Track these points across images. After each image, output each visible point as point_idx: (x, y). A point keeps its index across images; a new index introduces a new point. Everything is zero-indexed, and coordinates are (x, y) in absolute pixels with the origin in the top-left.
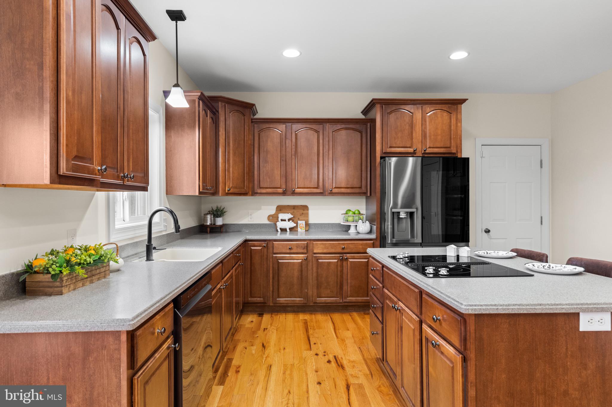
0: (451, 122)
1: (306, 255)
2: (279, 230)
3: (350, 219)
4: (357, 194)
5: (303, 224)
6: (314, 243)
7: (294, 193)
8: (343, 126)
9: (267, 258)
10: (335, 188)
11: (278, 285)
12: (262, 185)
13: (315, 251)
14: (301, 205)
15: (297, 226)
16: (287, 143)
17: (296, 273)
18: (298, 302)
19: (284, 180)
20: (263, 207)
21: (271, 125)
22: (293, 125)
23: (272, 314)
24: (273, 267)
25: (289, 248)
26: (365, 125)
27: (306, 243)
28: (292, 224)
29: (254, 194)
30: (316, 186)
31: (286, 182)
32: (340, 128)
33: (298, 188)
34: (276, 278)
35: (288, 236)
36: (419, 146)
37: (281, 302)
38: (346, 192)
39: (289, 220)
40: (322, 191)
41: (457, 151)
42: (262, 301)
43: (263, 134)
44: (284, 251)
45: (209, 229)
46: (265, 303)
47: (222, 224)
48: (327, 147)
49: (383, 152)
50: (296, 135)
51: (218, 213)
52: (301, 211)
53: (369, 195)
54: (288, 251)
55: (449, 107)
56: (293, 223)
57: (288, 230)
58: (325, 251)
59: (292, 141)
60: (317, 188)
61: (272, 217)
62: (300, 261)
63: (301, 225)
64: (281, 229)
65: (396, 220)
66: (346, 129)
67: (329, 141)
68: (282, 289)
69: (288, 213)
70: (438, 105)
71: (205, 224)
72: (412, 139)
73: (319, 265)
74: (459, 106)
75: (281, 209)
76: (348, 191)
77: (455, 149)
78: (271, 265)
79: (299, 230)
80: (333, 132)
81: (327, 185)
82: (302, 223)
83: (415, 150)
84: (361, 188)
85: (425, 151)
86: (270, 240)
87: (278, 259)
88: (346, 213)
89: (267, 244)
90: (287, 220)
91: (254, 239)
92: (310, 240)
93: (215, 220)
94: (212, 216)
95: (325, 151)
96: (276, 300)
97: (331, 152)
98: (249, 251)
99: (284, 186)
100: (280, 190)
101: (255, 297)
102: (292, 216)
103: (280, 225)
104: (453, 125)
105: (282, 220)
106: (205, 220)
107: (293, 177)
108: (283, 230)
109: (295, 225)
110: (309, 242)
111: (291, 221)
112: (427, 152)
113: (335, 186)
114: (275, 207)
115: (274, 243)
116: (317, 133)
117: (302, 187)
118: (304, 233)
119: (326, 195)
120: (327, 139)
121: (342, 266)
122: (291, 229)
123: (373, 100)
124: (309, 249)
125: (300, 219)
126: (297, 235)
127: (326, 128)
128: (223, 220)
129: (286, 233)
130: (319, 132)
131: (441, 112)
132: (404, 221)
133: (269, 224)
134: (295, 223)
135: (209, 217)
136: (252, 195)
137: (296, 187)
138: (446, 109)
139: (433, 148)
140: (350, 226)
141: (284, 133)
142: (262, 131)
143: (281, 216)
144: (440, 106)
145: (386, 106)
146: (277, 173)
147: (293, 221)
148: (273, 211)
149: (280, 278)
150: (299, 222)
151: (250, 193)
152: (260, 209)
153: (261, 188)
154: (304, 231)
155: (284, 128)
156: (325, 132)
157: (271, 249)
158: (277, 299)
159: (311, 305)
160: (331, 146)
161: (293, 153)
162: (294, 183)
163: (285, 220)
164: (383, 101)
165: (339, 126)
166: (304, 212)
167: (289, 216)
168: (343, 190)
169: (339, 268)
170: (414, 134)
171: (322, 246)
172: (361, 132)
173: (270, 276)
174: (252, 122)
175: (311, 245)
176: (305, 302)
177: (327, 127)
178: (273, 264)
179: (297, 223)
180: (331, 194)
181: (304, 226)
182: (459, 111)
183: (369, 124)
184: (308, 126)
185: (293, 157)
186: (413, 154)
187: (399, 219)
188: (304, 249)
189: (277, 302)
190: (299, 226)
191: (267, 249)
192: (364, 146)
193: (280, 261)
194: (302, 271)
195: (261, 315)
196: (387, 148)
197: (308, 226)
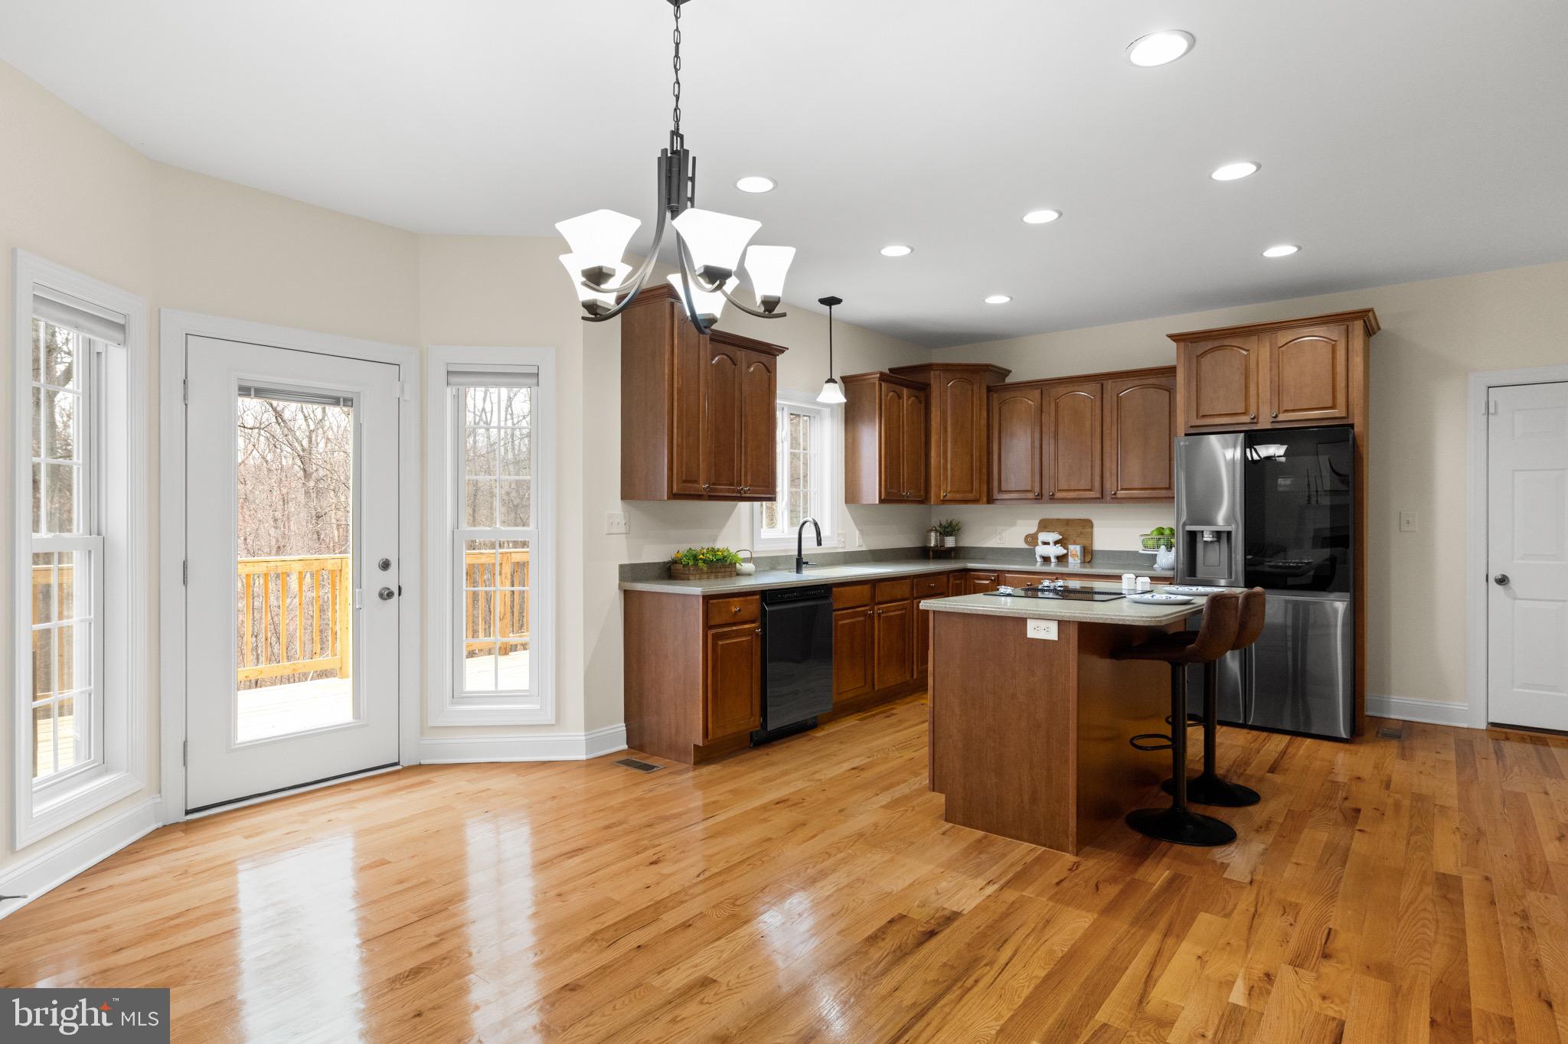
2: (1039, 559)
3: (1152, 543)
4: (1162, 500)
5: (1078, 551)
12: (1004, 488)
14: (1080, 519)
15: (1067, 553)
19: (1037, 479)
20: (1019, 522)
28: (1060, 550)
31: (1041, 481)
35: (1053, 567)
38: (1144, 496)
39: (1056, 543)
45: (931, 553)
47: (954, 546)
51: (950, 529)
52: (1078, 530)
56: (1061, 548)
57: (1053, 560)
61: (1032, 537)
63: (1074, 553)
64: (1041, 557)
65: (1199, 547)
69: (1053, 532)
71: (928, 545)
75: (1045, 525)
76: (1148, 494)
79: (1071, 559)
82: (1075, 549)
84: (1168, 489)
88: (1152, 533)
90: (1052, 544)
93: (942, 541)
94: (938, 534)
102: (1061, 537)
103: (1041, 550)
105: (1044, 543)
106: (927, 539)
108: (1046, 560)
109: (1065, 551)
111: (1058, 545)
114: (1035, 522)
117: (1066, 488)
118: (1079, 563)
119: (1108, 502)
122: (1058, 558)
125: (1072, 541)
126: (1067, 566)
128: (956, 541)
129: (1050, 564)
132: (1215, 547)
133: (1024, 549)
134: (1064, 549)
135: (933, 534)
137: (1057, 489)
140: (1155, 556)
143: (1043, 536)
146: (1027, 470)
147: (1061, 545)
148: (1031, 528)
150: (1071, 547)
151: (984, 499)
152: (1014, 524)
153: (1002, 491)
154: (1079, 561)
162: (1052, 483)
163: (1048, 544)
166: (1082, 531)
167: (1057, 537)
168: (1138, 493)
174: (1003, 388)
179: (1067, 549)
181: (1081, 554)
190: (1070, 554)
197: (1088, 555)
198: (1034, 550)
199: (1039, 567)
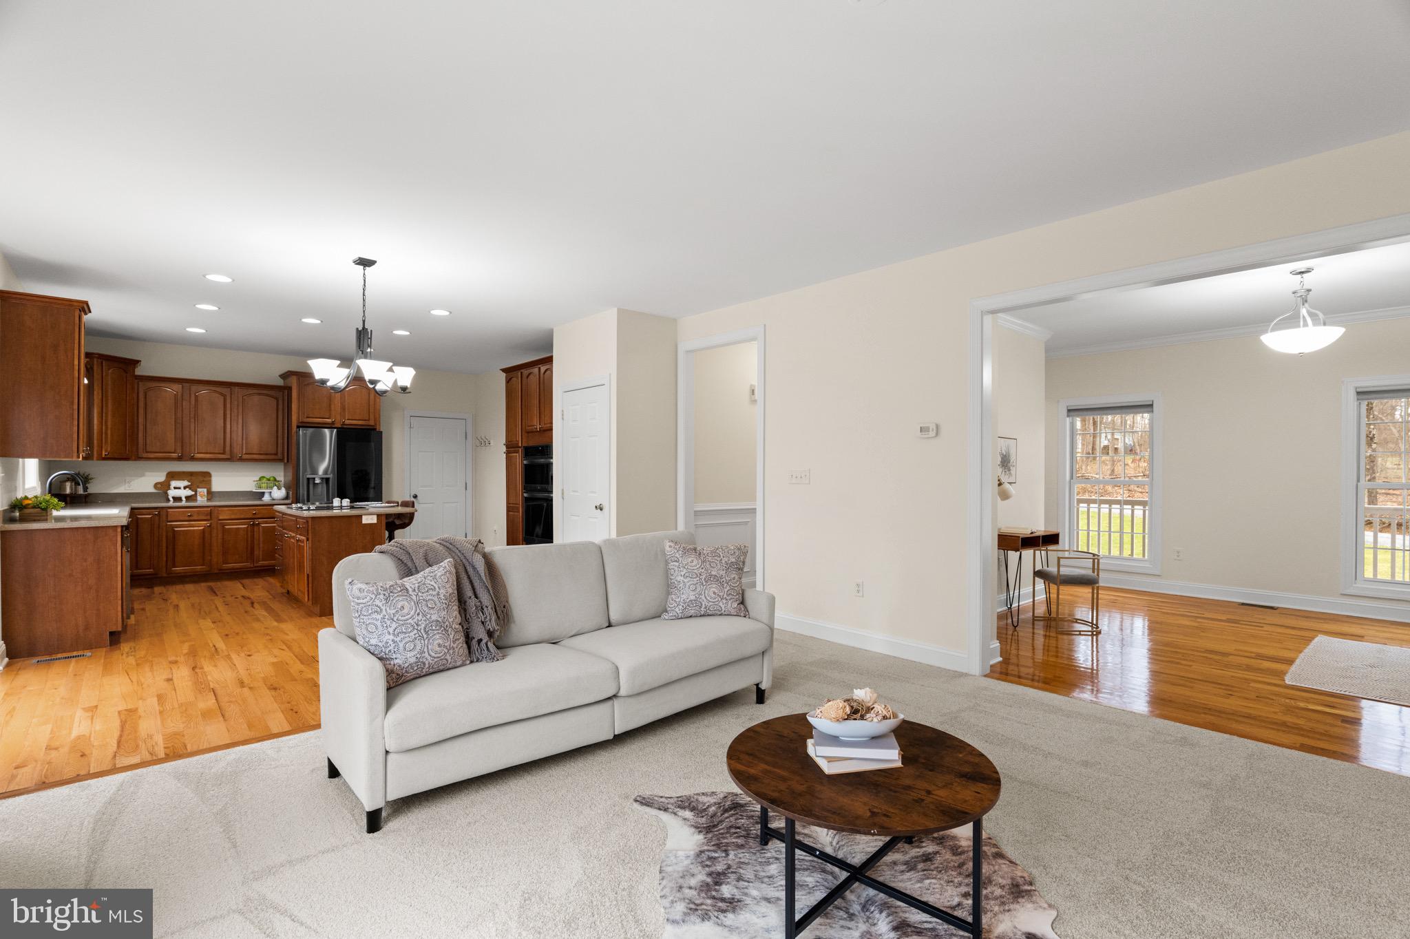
0: (369, 398)
1: (211, 522)
2: (171, 499)
3: (264, 486)
4: (274, 460)
5: (204, 492)
6: (220, 509)
7: (193, 459)
8: (255, 391)
9: (158, 527)
10: (246, 454)
11: (174, 555)
12: (148, 449)
13: (221, 517)
14: (202, 472)
15: (196, 494)
16: (184, 405)
17: (197, 542)
19: (179, 444)
20: (147, 473)
21: (164, 385)
22: (192, 386)
23: (165, 586)
24: (167, 537)
25: (188, 515)
26: (281, 392)
27: (210, 509)
28: (189, 492)
29: (138, 458)
30: (222, 452)
31: (182, 446)
32: (252, 393)
33: (198, 453)
35: (184, 503)
36: (338, 418)
38: (259, 458)
39: (185, 488)
40: (229, 457)
41: (376, 424)
43: (150, 392)
44: (182, 518)
45: (68, 499)
47: (91, 493)
48: (235, 412)
49: (299, 422)
50: (196, 397)
51: (83, 479)
52: (201, 479)
53: (286, 461)
54: (187, 518)
57: (184, 499)
58: (234, 517)
59: (190, 404)
60: (224, 453)
61: (161, 484)
63: (202, 493)
64: (173, 498)
65: (311, 486)
66: (259, 394)
67: (238, 405)
68: (178, 558)
69: (183, 480)
71: (63, 493)
72: (330, 410)
73: (224, 531)
75: (172, 476)
76: (262, 457)
77: (373, 422)
78: (164, 535)
79: (199, 498)
80: (243, 397)
81: (235, 451)
82: (202, 491)
83: (335, 421)
84: (276, 454)
85: (344, 422)
86: (162, 508)
87: (173, 527)
88: (260, 480)
89: (159, 512)
90: (182, 488)
91: (143, 507)
92: (215, 506)
93: (76, 489)
95: (233, 415)
97: (240, 417)
98: (135, 520)
99: (179, 450)
100: (174, 455)
102: (189, 484)
103: (172, 493)
104: (372, 401)
105: (175, 488)
106: (63, 488)
107: (192, 441)
108: (177, 499)
109: (193, 493)
110: (213, 508)
111: (187, 489)
112: (346, 423)
113: (246, 451)
114: (165, 474)
115: (168, 510)
116: (223, 397)
117: (203, 452)
118: (206, 500)
119: (235, 461)
120: (236, 403)
121: (253, 531)
122: (188, 498)
123: (288, 372)
124: (213, 515)
125: (199, 486)
126: (196, 502)
129: (181, 501)
130: (226, 396)
131: (360, 388)
132: (320, 486)
133: (157, 492)
134: (193, 491)
136: (135, 460)
137: (196, 452)
139: (351, 420)
140: (263, 492)
141: (180, 394)
143: (174, 483)
145: (303, 379)
146: (170, 437)
147: (190, 489)
148: (161, 478)
149: (176, 547)
150: (199, 490)
151: (133, 458)
152: (143, 475)
153: (147, 452)
154: (206, 498)
155: (181, 388)
156: (233, 396)
157: (164, 517)
158: (173, 569)
159: (215, 572)
160: (240, 411)
161: (192, 415)
162: (193, 448)
163: (180, 488)
164: (299, 374)
165: (251, 391)
166: (205, 479)
167: (186, 483)
168: (255, 457)
169: (249, 533)
170: (333, 407)
171: (229, 512)
172: (275, 398)
174: (136, 379)
175: (216, 512)
177: (235, 392)
178: (166, 533)
179: (196, 492)
180: (241, 460)
181: (206, 494)
183: (286, 391)
184: (214, 388)
185: (192, 420)
186: (330, 427)
187: (315, 484)
188: (208, 516)
190: (198, 494)
191: (159, 517)
192: (280, 413)
193: (176, 529)
194: (204, 539)
196: (304, 418)
197: (211, 495)
198: (167, 495)
199: (171, 503)
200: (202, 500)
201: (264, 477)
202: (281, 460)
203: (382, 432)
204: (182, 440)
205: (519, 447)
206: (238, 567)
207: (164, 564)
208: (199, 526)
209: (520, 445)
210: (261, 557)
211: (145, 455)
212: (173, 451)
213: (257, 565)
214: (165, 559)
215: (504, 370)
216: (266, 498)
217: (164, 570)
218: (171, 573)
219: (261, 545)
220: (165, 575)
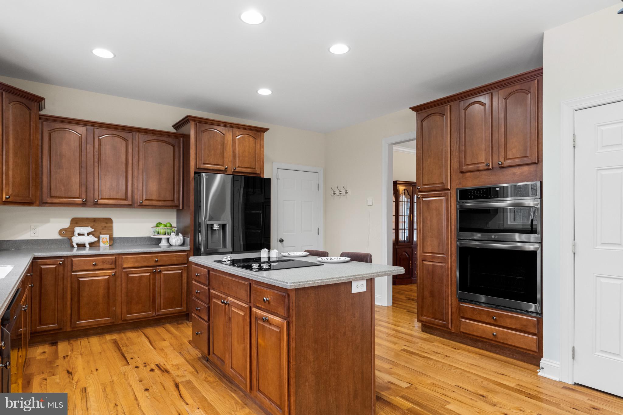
0: (256, 146)
1: (114, 271)
2: (75, 246)
3: (162, 232)
4: (169, 207)
5: (106, 239)
6: (123, 257)
7: (96, 204)
8: (155, 137)
9: (63, 278)
10: (146, 200)
11: (79, 307)
12: (53, 195)
13: (125, 266)
14: (104, 218)
15: (99, 241)
16: (88, 148)
17: (102, 291)
18: (103, 322)
19: (83, 189)
20: (52, 220)
21: (67, 126)
22: (95, 129)
23: (69, 341)
24: (72, 287)
25: (93, 264)
26: (178, 140)
27: (114, 257)
29: (43, 203)
30: (124, 198)
31: (86, 192)
32: (152, 139)
33: (102, 199)
34: (76, 299)
35: (87, 251)
36: (230, 164)
37: (82, 325)
38: (157, 204)
39: (88, 234)
40: (130, 203)
41: (261, 172)
42: (57, 328)
43: (54, 135)
44: (86, 268)
46: (61, 329)
48: (137, 157)
49: (197, 167)
50: (100, 141)
52: (104, 225)
53: (181, 208)
54: (92, 268)
55: (254, 133)
56: (93, 237)
57: (87, 246)
58: (136, 265)
59: (94, 147)
60: (125, 199)
62: (107, 277)
63: (105, 240)
64: (77, 244)
66: (158, 141)
67: (139, 151)
68: (82, 312)
69: (87, 226)
70: (245, 131)
72: (223, 157)
73: (128, 279)
74: (262, 133)
75: (76, 222)
76: (160, 203)
77: (259, 170)
78: (69, 285)
79: (102, 244)
80: (143, 142)
81: (136, 197)
82: (105, 237)
83: (226, 168)
84: (173, 201)
85: (234, 169)
86: (67, 257)
87: (78, 277)
88: (157, 226)
89: (64, 262)
90: (86, 235)
91: (45, 256)
92: (119, 254)
95: (134, 161)
96: (76, 324)
98: (38, 270)
99: (83, 196)
100: (79, 201)
101: (46, 324)
102: (93, 230)
103: (76, 240)
104: (258, 150)
105: (79, 234)
107: (96, 186)
108: (81, 246)
109: (97, 239)
110: (117, 256)
111: (91, 235)
112: (236, 170)
113: (146, 198)
114: (70, 219)
115: (73, 259)
116: (125, 141)
117: (107, 197)
118: (108, 248)
119: (136, 207)
120: (137, 149)
121: (155, 279)
122: (91, 244)
123: (187, 117)
124: (117, 263)
125: (102, 232)
126: (99, 250)
127: (135, 137)
129: (85, 249)
130: (128, 140)
131: (248, 136)
133: (61, 239)
134: (96, 237)
136: (40, 205)
137: (100, 198)
138: (252, 135)
139: (241, 167)
140: (161, 239)
141: (84, 137)
142: (54, 131)
143: (78, 230)
144: (247, 131)
145: (200, 124)
146: (75, 181)
147: (93, 235)
148: (66, 224)
149: (81, 299)
150: (102, 236)
151: (38, 202)
152: (48, 222)
153: (52, 197)
154: (108, 245)
155: (85, 132)
156: (134, 141)
157: (69, 267)
158: (77, 322)
159: (120, 323)
160: (141, 157)
161: (96, 160)
162: (97, 194)
163: (83, 235)
164: (197, 119)
165: (150, 137)
166: (107, 225)
167: (90, 229)
168: (154, 203)
169: (152, 282)
170: (225, 154)
171: (133, 260)
172: (173, 146)
173: (67, 298)
174: (40, 119)
175: (120, 260)
176: (113, 321)
177: (137, 137)
178: (71, 283)
179: (99, 238)
180: (142, 206)
181: (108, 241)
182: (262, 138)
183: (182, 139)
184: (115, 132)
185: (96, 164)
186: (224, 172)
187: (213, 231)
188: (111, 264)
189: (77, 326)
190: (101, 241)
191: (64, 267)
192: (176, 160)
193: (81, 279)
194: (108, 288)
195: (54, 343)
196: (201, 164)
197: (112, 240)
198: (70, 240)
199: (75, 252)
200: (104, 248)
201: (160, 223)
202: (176, 207)
203: (268, 181)
204: (85, 185)
205: (448, 190)
206: (140, 317)
207: (69, 316)
208: (104, 275)
209: (449, 187)
210: (162, 305)
211: (49, 200)
212: (78, 196)
213: (159, 314)
214: (69, 312)
215: (414, 109)
216: (164, 244)
217: (69, 324)
218: (77, 327)
219: (162, 293)
220: (69, 329)
